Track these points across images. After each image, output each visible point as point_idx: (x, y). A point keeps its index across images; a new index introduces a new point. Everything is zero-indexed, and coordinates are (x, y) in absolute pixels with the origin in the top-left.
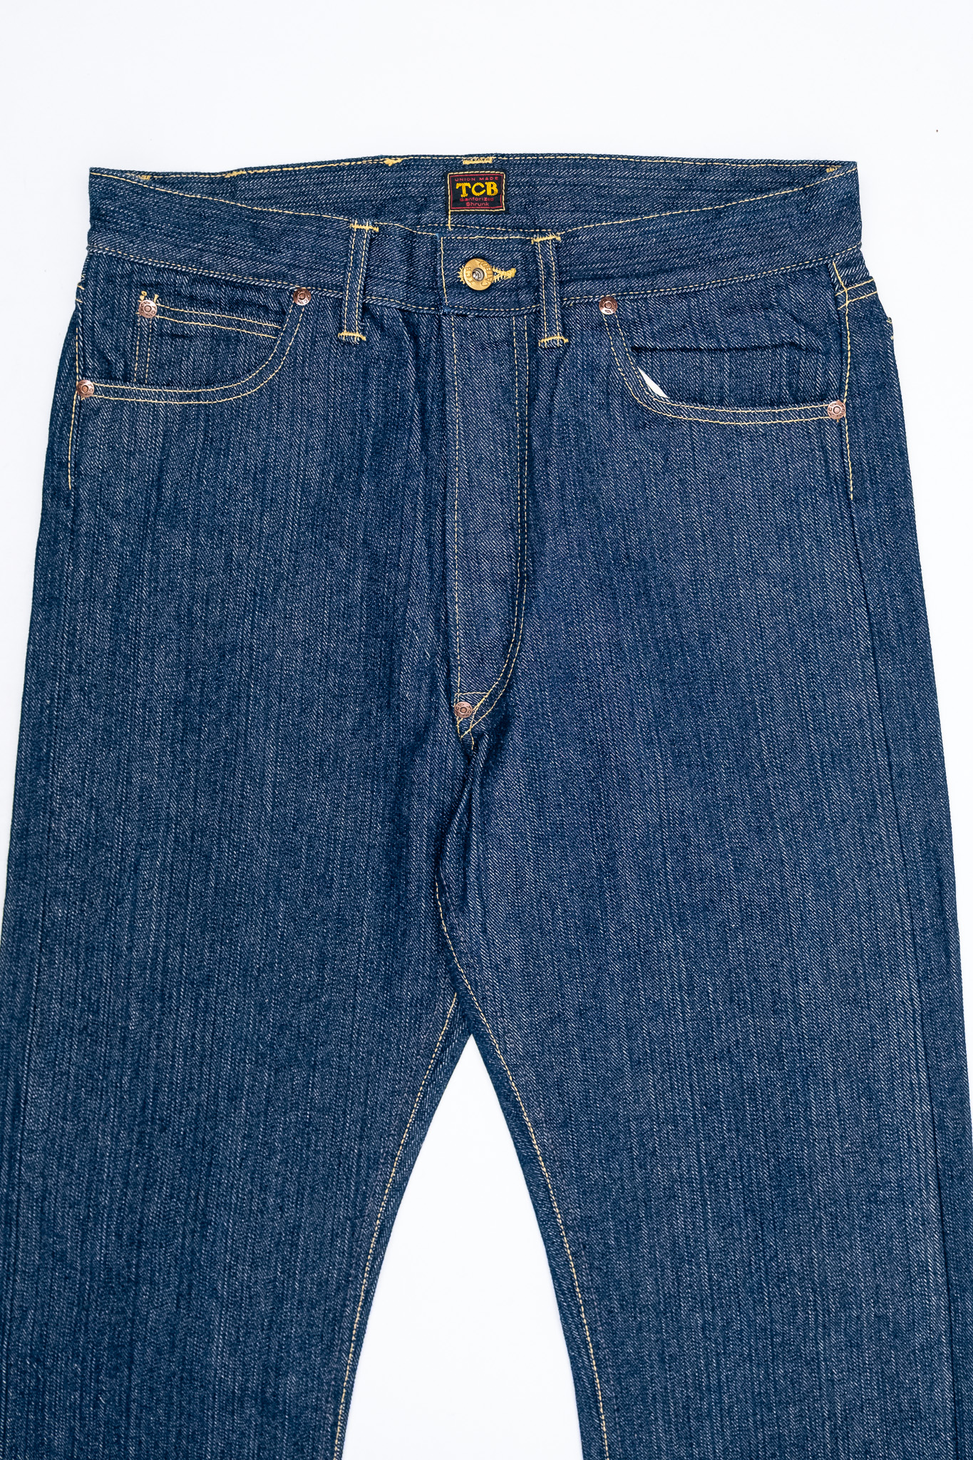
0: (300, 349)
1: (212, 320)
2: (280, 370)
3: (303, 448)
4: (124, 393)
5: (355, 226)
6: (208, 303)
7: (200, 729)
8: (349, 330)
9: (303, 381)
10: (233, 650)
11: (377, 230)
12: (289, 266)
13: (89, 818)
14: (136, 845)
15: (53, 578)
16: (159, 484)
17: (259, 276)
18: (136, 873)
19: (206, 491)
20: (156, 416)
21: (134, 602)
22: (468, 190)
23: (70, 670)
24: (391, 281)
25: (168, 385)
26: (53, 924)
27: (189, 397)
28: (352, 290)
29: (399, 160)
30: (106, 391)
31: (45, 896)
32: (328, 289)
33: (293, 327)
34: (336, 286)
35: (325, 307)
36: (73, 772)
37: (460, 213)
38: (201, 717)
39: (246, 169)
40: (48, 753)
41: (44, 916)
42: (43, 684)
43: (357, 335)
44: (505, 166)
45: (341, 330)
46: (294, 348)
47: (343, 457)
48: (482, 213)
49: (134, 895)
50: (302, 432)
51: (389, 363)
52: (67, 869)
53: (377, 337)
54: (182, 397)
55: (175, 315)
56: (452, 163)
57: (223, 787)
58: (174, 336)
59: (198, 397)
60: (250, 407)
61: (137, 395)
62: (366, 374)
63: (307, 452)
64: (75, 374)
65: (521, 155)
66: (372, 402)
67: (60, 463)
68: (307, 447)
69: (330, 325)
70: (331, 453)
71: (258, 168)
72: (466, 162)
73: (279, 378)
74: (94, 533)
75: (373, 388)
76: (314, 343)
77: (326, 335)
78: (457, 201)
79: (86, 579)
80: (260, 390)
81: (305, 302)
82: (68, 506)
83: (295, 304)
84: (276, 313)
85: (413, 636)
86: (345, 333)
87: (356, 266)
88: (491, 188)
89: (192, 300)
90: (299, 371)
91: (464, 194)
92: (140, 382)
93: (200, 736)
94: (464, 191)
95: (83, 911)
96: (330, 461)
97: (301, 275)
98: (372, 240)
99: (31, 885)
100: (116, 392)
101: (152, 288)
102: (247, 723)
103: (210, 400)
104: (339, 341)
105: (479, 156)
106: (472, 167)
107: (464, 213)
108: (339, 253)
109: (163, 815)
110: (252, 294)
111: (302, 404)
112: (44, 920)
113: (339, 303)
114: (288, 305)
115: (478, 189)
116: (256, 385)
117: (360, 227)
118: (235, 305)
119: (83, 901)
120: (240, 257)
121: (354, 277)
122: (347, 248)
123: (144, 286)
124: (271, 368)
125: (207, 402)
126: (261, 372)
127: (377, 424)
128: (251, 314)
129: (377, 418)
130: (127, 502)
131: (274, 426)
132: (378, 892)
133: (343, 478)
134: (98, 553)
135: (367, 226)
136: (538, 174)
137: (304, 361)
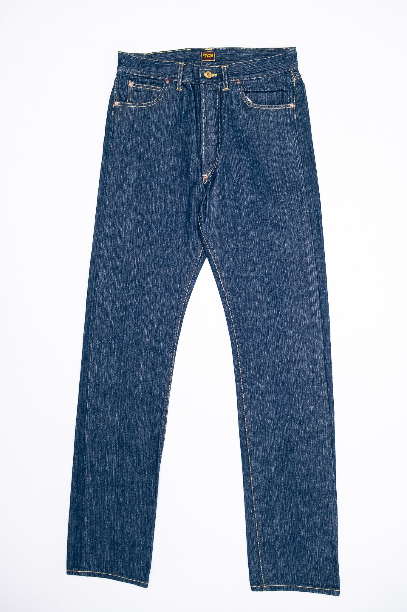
0: (167, 93)
1: (146, 87)
2: (162, 98)
3: (167, 117)
4: (125, 105)
5: (180, 64)
6: (145, 83)
7: (142, 185)
8: (178, 88)
9: (167, 101)
10: (150, 166)
11: (185, 65)
12: (164, 74)
13: (115, 207)
14: (126, 213)
15: (107, 149)
16: (133, 126)
17: (157, 76)
18: (126, 220)
19: (144, 127)
20: (132, 110)
21: (126, 155)
22: (206, 56)
23: (111, 171)
24: (188, 76)
25: (136, 103)
26: (106, 233)
27: (140, 105)
28: (179, 79)
29: (190, 49)
30: (121, 104)
31: (104, 226)
32: (173, 79)
33: (165, 88)
34: (175, 78)
35: (173, 83)
36: (111, 196)
37: (204, 61)
38: (142, 182)
39: (154, 52)
40: (105, 191)
41: (104, 231)
42: (105, 174)
43: (180, 89)
44: (214, 50)
45: (176, 88)
46: (165, 93)
47: (177, 119)
48: (209, 61)
49: (125, 225)
50: (167, 113)
51: (188, 96)
52: (109, 219)
53: (185, 90)
54: (139, 105)
55: (137, 86)
56: (203, 50)
57: (147, 199)
58: (137, 91)
59: (142, 105)
60: (155, 107)
61: (128, 105)
62: (182, 99)
63: (168, 118)
64: (114, 100)
65: (218, 48)
66: (184, 105)
67: (110, 121)
68: (168, 117)
69: (174, 87)
70: (174, 118)
71: (157, 52)
72: (205, 50)
73: (162, 100)
74: (117, 138)
75: (184, 101)
76: (170, 91)
77: (173, 89)
78: (204, 59)
79: (115, 149)
80: (157, 103)
81: (168, 82)
82: (111, 131)
83: (166, 83)
84: (161, 85)
85: (193, 159)
86: (177, 89)
87: (180, 73)
88: (212, 55)
89: (141, 82)
90: (166, 98)
91: (205, 57)
92: (129, 102)
93: (142, 187)
94: (205, 56)
95: (113, 229)
96: (173, 120)
97: (167, 76)
98: (184, 67)
99: (100, 223)
100: (123, 104)
101: (132, 80)
102: (153, 183)
104: (176, 91)
105: (209, 48)
106: (207, 51)
107: (205, 61)
108: (176, 70)
109: (133, 206)
110: (155, 81)
111: (167, 106)
112: (103, 232)
113: (176, 82)
114: (164, 83)
115: (209, 56)
117: (181, 64)
118: (152, 83)
119: (113, 227)
120: (153, 72)
121: (180, 75)
122: (178, 69)
123: (130, 79)
124: (160, 97)
125: (145, 106)
126: (157, 99)
127: (185, 110)
128: (155, 85)
129: (185, 109)
130: (125, 131)
132: (184, 223)
133: (176, 123)
134: (118, 143)
135: (183, 64)
136: (222, 52)
137: (168, 96)
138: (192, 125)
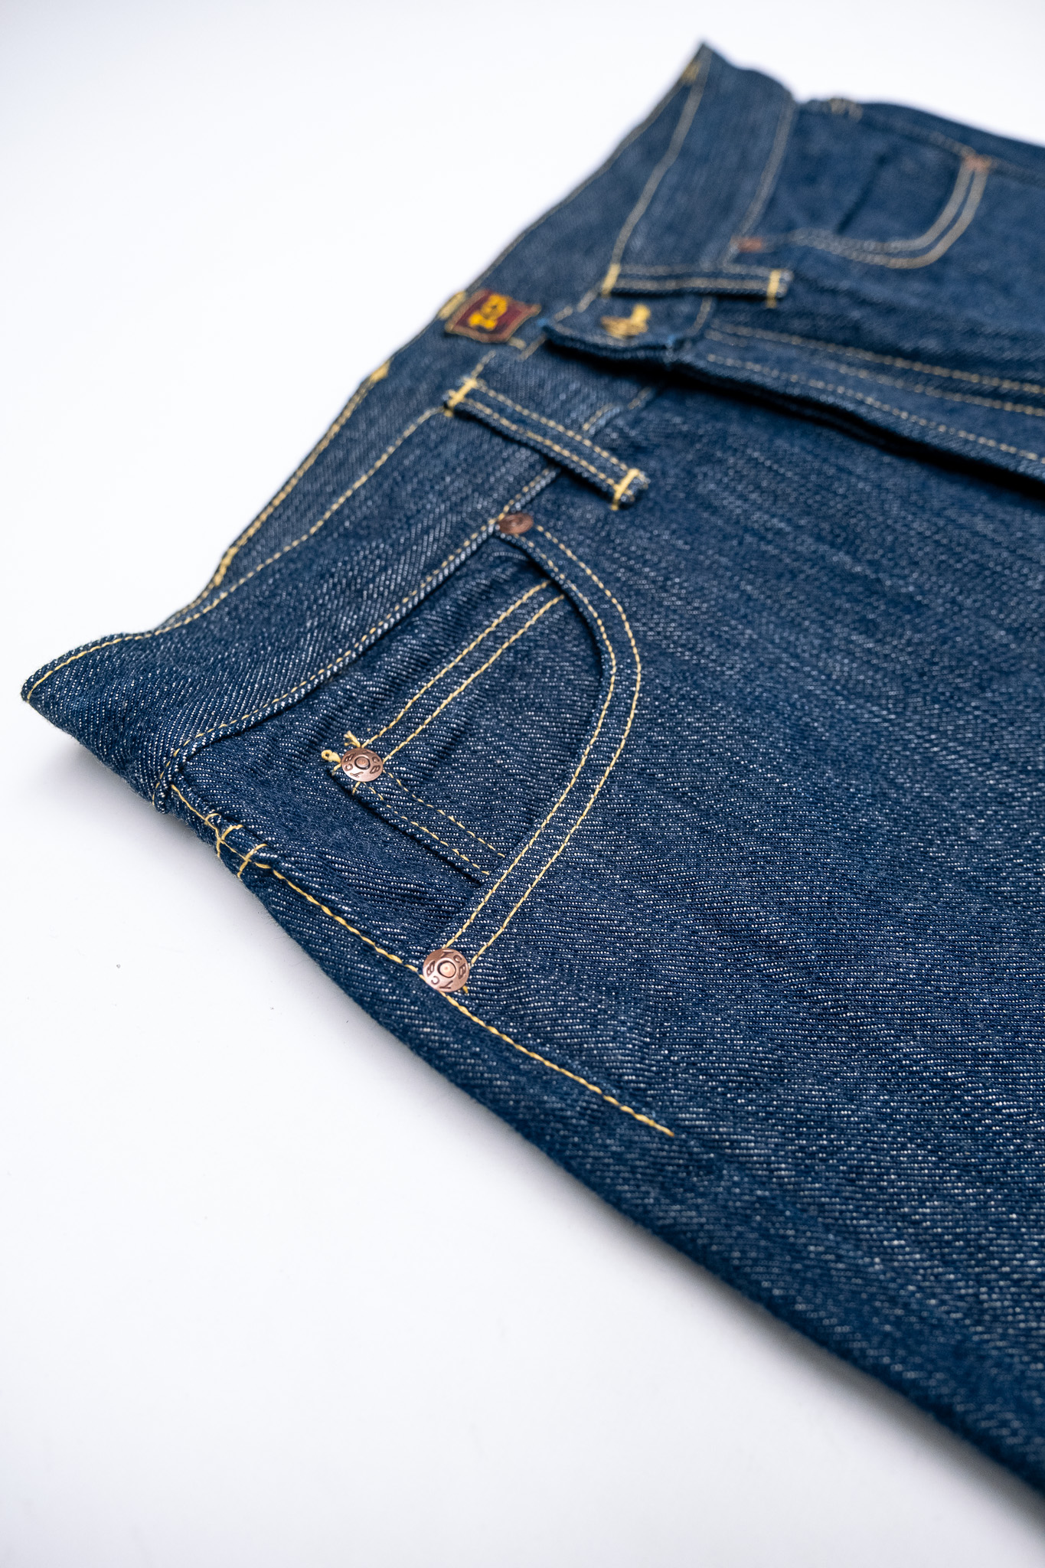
0: (604, 563)
1: (460, 672)
2: (625, 611)
4: (502, 903)
5: (458, 396)
6: (424, 665)
8: (618, 479)
9: (664, 588)
12: (451, 509)
15: (898, 1322)
16: (744, 935)
17: (433, 565)
19: (806, 842)
20: (588, 873)
21: (1019, 1148)
25: (530, 818)
27: (584, 788)
28: (556, 440)
30: (478, 932)
32: (527, 483)
34: (532, 467)
35: (555, 501)
43: (633, 474)
45: (608, 491)
46: (598, 570)
47: (832, 605)
53: (648, 461)
54: (576, 803)
55: (408, 725)
58: (444, 756)
59: (593, 769)
60: (664, 689)
61: (523, 875)
64: (400, 968)
67: (595, 1119)
69: (588, 510)
70: (813, 622)
73: (638, 620)
74: (802, 1148)
76: (607, 541)
77: (603, 519)
79: (918, 1243)
80: (642, 658)
81: (528, 523)
82: (709, 1168)
86: (620, 489)
87: (521, 420)
89: (398, 688)
90: (643, 585)
92: (495, 865)
96: (829, 630)
97: (480, 502)
100: (494, 912)
101: (328, 734)
103: (615, 750)
104: (626, 504)
108: (482, 439)
110: (458, 594)
111: (704, 613)
116: (630, 657)
117: (463, 391)
118: (459, 627)
120: (384, 569)
121: (541, 430)
123: (313, 747)
124: (612, 622)
125: (615, 757)
126: (611, 638)
127: (798, 527)
130: (755, 1029)
131: (723, 673)
133: (872, 621)
134: (859, 1170)
135: (470, 383)
137: (631, 569)
138: (951, 513)
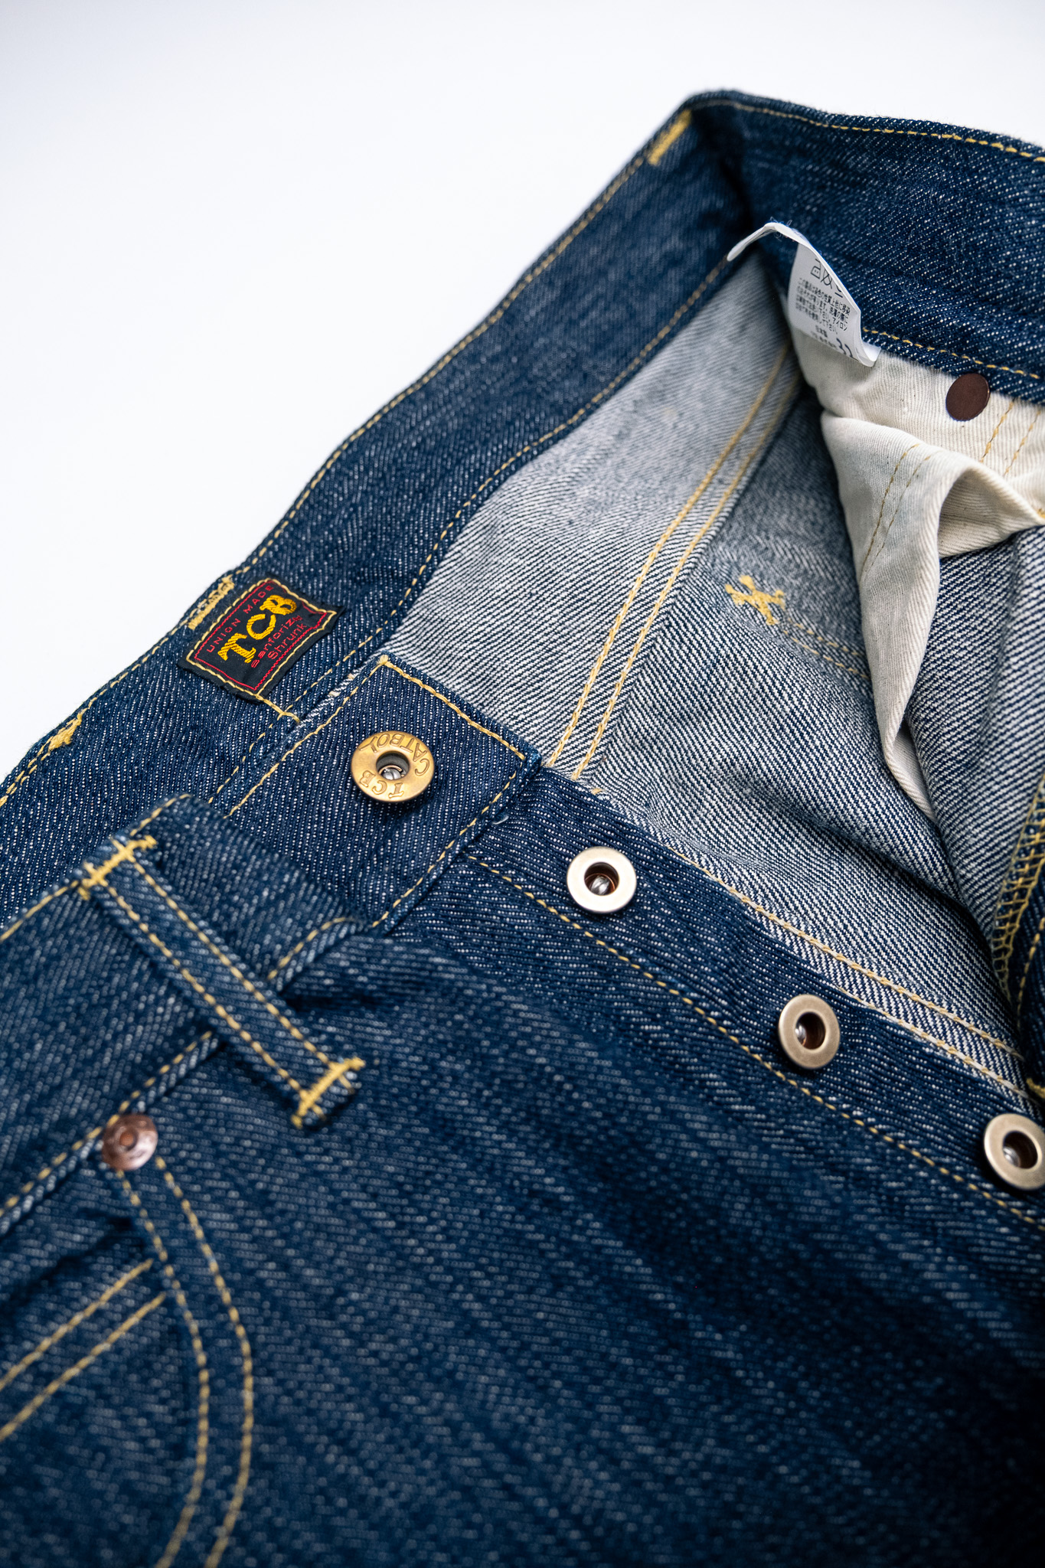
0: (245, 1249)
2: (254, 1353)
3: (500, 1462)
5: (97, 876)
8: (309, 1079)
9: (328, 1310)
11: (150, 842)
12: (29, 1114)
22: (246, 644)
24: (284, 897)
28: (225, 995)
29: (76, 722)
32: (168, 1060)
33: (176, 1228)
34: (180, 1032)
35: (202, 1102)
37: (278, 681)
43: (337, 1070)
45: (290, 1103)
46: (231, 1264)
47: (604, 1356)
48: (311, 645)
50: (455, 1428)
51: (463, 1046)
53: (377, 1030)
56: (178, 641)
60: (273, 1533)
62: (444, 1127)
63: (518, 1459)
65: (264, 543)
66: (523, 1162)
68: (503, 1446)
69: (256, 1121)
70: (568, 1385)
72: (193, 625)
73: (270, 1373)
75: (488, 1133)
76: (262, 1201)
77: (268, 1153)
78: (249, 674)
80: (256, 1456)
81: (146, 1145)
83: (130, 1175)
84: (104, 1245)
86: (309, 1100)
87: (181, 942)
88: (276, 606)
90: (298, 1299)
91: (248, 655)
94: (241, 651)
96: (590, 1406)
97: (77, 1100)
98: (160, 865)
104: (312, 1129)
105: (204, 597)
106: (208, 620)
107: (285, 672)
108: (113, 965)
111: (384, 1364)
113: (227, 1052)
114: (116, 1194)
115: (260, 627)
116: (233, 1458)
117: (108, 866)
121: (206, 969)
122: (123, 934)
124: (226, 1375)
126: (213, 1417)
128: (47, 1317)
129: (571, 1182)
131: (378, 1501)
133: (660, 1399)
135: (124, 851)
136: (316, 532)
137: (285, 1265)
